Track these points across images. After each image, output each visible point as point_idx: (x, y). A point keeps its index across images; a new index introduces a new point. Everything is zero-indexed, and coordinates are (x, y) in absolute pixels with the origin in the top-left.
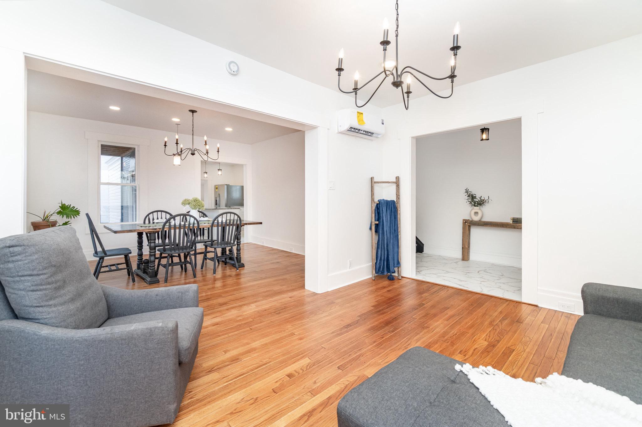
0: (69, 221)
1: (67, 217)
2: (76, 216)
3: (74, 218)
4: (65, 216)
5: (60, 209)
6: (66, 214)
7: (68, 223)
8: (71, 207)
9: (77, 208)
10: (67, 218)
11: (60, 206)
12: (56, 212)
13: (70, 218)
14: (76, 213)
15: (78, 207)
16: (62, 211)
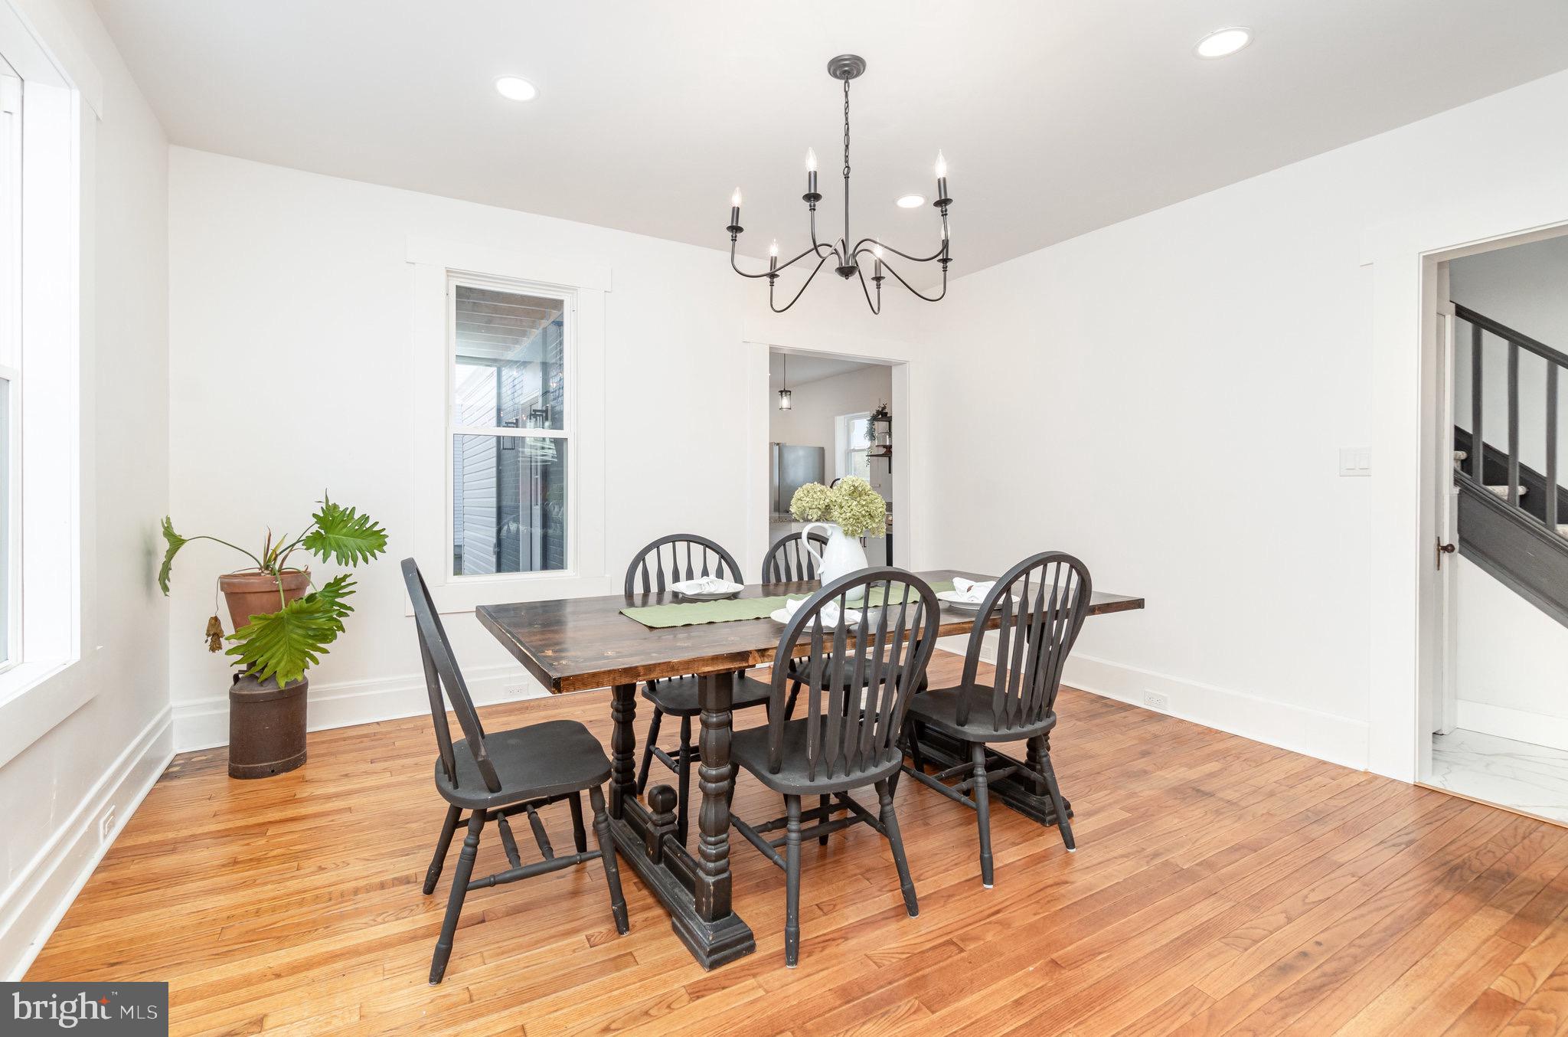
0: (346, 577)
1: (342, 558)
2: (374, 555)
3: (366, 560)
4: (334, 554)
5: (316, 528)
6: (340, 547)
7: (343, 584)
8: (357, 516)
9: (377, 523)
10: (340, 563)
11: (314, 515)
12: (304, 538)
13: (351, 563)
14: (373, 540)
15: (380, 516)
16: (322, 532)
